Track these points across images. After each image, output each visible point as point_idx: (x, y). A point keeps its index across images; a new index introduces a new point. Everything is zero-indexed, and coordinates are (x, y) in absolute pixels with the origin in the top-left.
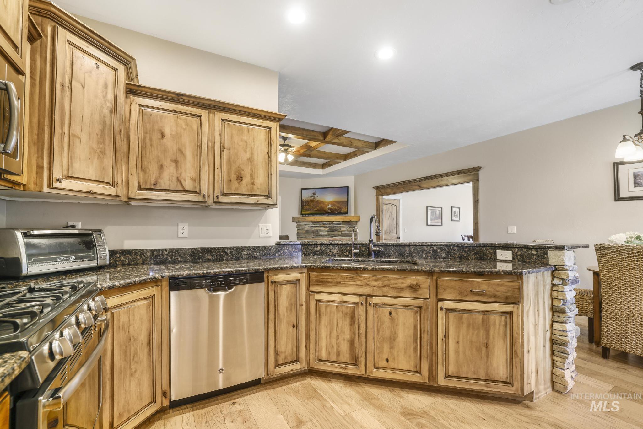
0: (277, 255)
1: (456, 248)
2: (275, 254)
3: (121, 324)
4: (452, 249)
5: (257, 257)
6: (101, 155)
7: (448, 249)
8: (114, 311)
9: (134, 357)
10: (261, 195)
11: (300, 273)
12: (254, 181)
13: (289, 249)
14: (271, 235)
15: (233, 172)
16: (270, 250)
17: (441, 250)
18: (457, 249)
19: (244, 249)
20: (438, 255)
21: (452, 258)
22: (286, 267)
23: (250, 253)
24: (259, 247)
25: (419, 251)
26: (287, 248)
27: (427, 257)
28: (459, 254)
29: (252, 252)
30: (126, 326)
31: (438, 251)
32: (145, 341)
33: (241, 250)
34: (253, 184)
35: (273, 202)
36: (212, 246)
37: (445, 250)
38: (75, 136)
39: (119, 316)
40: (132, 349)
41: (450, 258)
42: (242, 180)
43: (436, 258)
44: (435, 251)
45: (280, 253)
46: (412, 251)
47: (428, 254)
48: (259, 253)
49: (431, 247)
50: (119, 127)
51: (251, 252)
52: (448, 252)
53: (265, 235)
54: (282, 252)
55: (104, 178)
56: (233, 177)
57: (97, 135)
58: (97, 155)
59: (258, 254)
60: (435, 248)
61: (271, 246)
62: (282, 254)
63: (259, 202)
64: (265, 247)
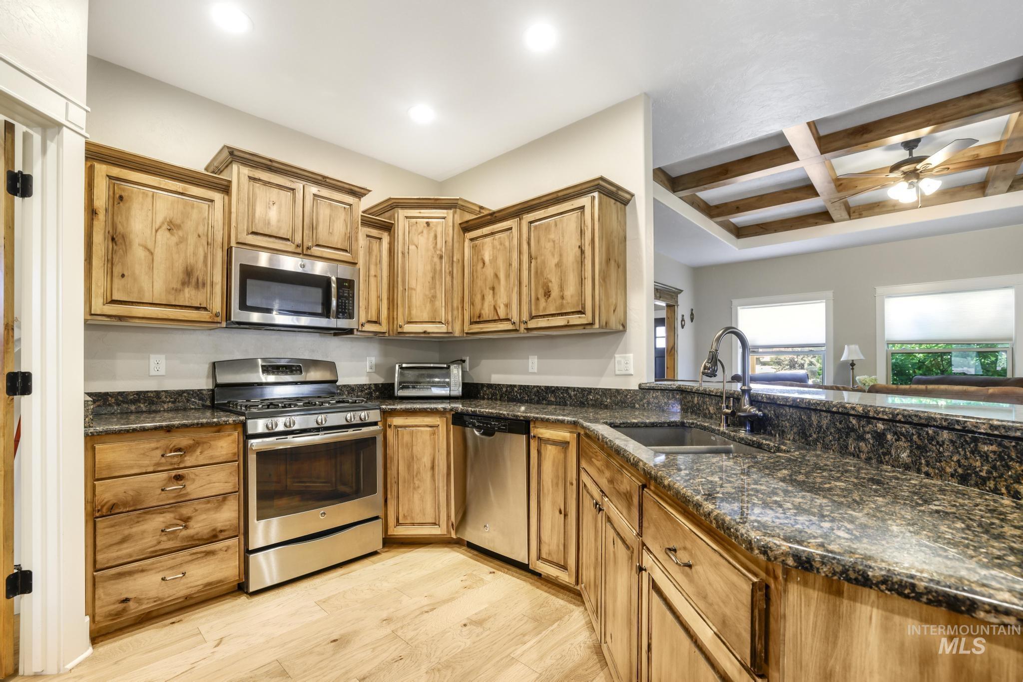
0: (637, 406)
1: (945, 435)
2: (634, 404)
3: (405, 441)
4: (931, 439)
5: (607, 406)
6: (433, 299)
7: (919, 435)
8: (399, 429)
9: (417, 474)
10: (573, 313)
11: (571, 432)
12: (563, 294)
13: (656, 397)
14: (632, 371)
15: (540, 286)
16: (626, 396)
17: (898, 436)
18: (952, 441)
19: (591, 392)
20: (888, 453)
21: (931, 471)
22: (548, 418)
23: (597, 398)
24: (610, 390)
25: (839, 431)
26: (654, 395)
27: (860, 452)
28: (958, 461)
29: (601, 396)
30: (409, 445)
31: (889, 437)
32: (429, 465)
33: (586, 392)
34: (562, 298)
35: (587, 319)
36: (555, 385)
37: (908, 438)
38: (412, 289)
39: (403, 435)
40: (415, 467)
41: (925, 469)
42: (549, 296)
43: (881, 462)
44: (880, 437)
45: (641, 403)
46: (824, 427)
47: (862, 444)
48: (611, 399)
49: (869, 423)
50: (448, 269)
51: (599, 397)
52: (919, 447)
53: (624, 372)
54: (645, 401)
55: (435, 319)
56: (541, 292)
57: (429, 282)
58: (429, 300)
59: (608, 400)
60: (880, 426)
61: (627, 390)
62: (645, 405)
63: (571, 323)
64: (618, 391)
